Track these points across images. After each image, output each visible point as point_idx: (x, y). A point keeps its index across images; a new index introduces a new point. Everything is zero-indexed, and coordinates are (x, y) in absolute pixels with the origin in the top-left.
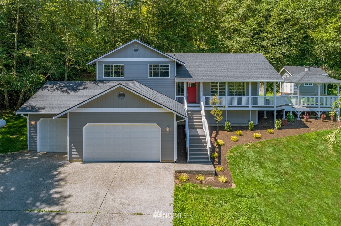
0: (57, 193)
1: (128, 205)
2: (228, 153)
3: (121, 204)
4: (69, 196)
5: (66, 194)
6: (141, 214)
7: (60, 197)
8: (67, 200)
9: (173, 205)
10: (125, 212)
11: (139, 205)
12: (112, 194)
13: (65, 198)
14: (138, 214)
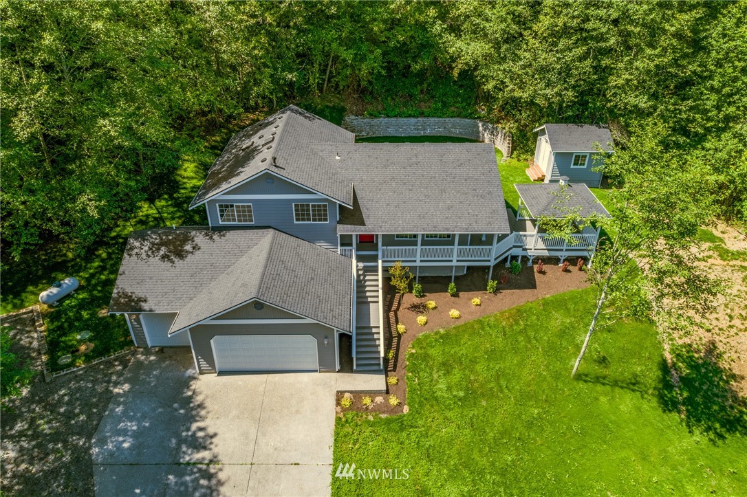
0: (201, 429)
1: (284, 450)
2: (410, 348)
3: (276, 449)
4: (215, 435)
5: (211, 431)
6: (298, 464)
7: (206, 436)
8: (214, 440)
9: (332, 449)
10: (281, 462)
11: (296, 450)
12: (264, 435)
13: (212, 437)
14: (295, 464)
